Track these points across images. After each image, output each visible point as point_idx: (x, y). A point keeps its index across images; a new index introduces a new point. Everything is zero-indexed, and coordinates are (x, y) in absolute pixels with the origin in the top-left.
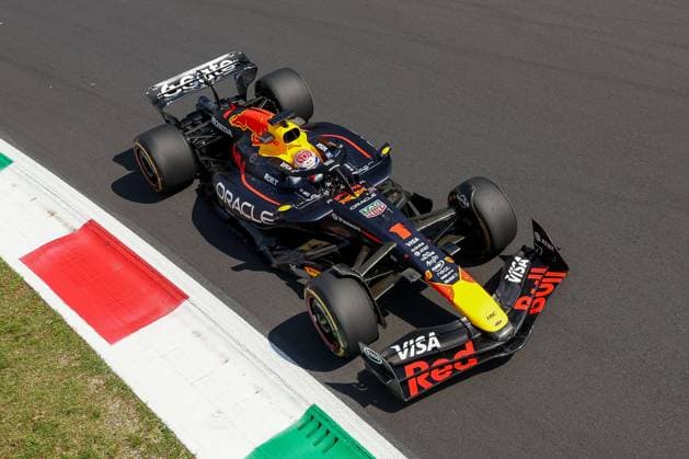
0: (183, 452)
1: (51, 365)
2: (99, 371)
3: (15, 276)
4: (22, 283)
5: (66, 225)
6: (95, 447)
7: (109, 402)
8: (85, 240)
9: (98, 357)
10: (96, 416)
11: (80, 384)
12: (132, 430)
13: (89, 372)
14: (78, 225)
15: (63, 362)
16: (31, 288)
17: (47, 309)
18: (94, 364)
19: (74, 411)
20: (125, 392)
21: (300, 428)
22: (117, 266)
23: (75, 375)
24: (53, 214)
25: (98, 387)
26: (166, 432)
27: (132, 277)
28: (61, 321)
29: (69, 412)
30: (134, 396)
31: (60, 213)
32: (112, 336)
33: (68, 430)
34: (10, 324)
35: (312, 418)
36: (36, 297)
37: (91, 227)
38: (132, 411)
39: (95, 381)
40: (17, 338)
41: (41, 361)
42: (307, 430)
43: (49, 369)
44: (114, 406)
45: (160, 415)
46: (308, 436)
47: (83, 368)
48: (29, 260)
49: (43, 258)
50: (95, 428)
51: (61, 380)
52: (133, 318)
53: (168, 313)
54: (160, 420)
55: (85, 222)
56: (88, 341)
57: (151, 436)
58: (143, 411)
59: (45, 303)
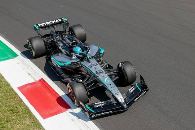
1: (24, 123)
2: (39, 127)
3: (15, 93)
4: (17, 96)
5: (34, 79)
8: (39, 85)
14: (38, 80)
15: (28, 123)
16: (20, 98)
17: (24, 105)
22: (49, 95)
24: (30, 75)
28: (29, 110)
31: (32, 74)
32: (45, 117)
34: (12, 108)
36: (21, 101)
37: (42, 80)
40: (14, 113)
43: (23, 124)
48: (20, 88)
49: (25, 89)
53: (63, 112)
55: (40, 78)
56: (37, 117)
59: (24, 103)
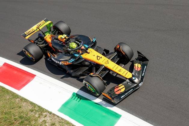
0: (44, 110)
6: (22, 114)
7: (23, 104)
9: (17, 94)
10: (20, 107)
11: (14, 101)
12: (30, 108)
13: (15, 98)
18: (16, 96)
19: (14, 108)
20: (26, 100)
21: (72, 98)
23: (12, 100)
25: (19, 101)
26: (39, 107)
27: (20, 74)
29: (13, 108)
30: (29, 101)
33: (14, 112)
35: (74, 95)
38: (29, 104)
39: (17, 100)
41: (2, 99)
42: (73, 98)
44: (24, 104)
45: (36, 103)
46: (74, 99)
47: (13, 97)
50: (21, 110)
51: (8, 102)
52: (23, 83)
54: (37, 105)
57: (36, 108)
58: (32, 104)
